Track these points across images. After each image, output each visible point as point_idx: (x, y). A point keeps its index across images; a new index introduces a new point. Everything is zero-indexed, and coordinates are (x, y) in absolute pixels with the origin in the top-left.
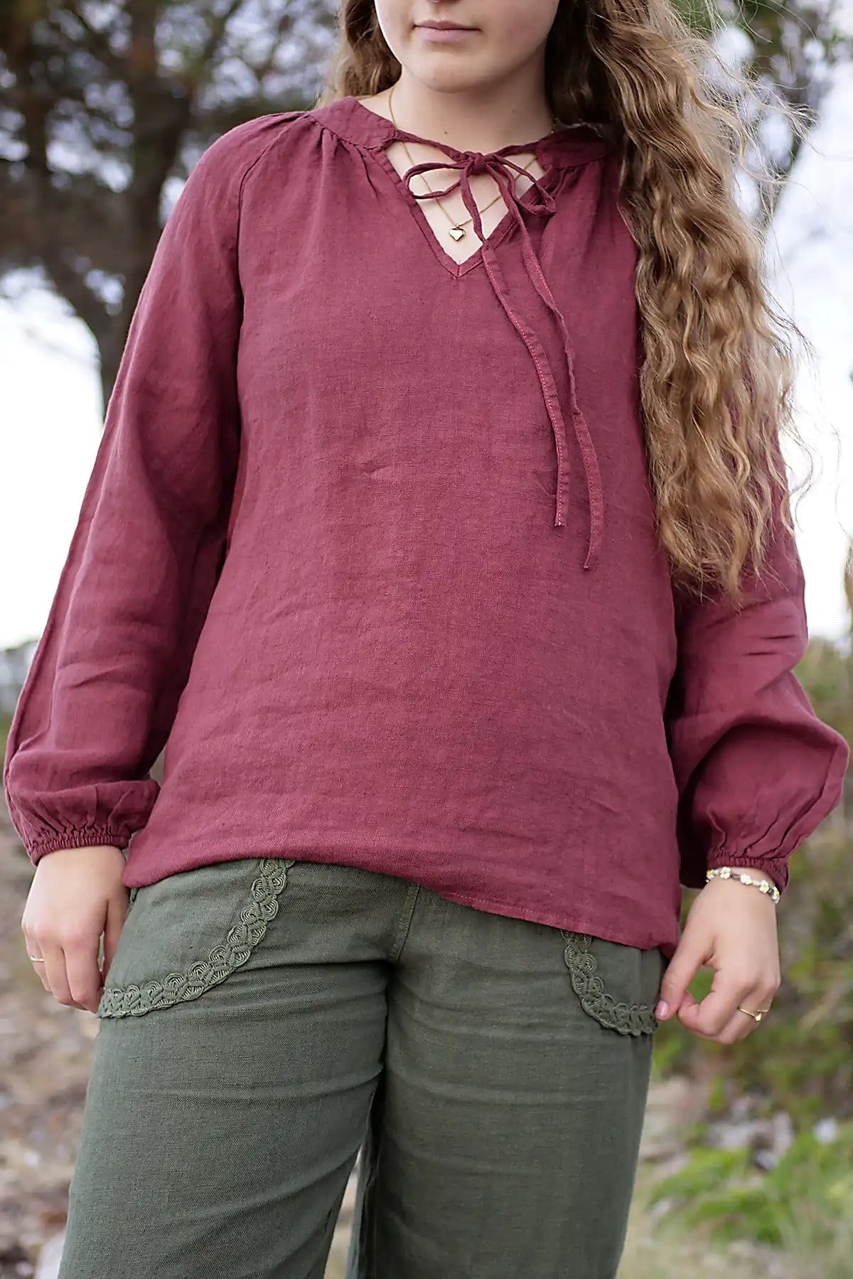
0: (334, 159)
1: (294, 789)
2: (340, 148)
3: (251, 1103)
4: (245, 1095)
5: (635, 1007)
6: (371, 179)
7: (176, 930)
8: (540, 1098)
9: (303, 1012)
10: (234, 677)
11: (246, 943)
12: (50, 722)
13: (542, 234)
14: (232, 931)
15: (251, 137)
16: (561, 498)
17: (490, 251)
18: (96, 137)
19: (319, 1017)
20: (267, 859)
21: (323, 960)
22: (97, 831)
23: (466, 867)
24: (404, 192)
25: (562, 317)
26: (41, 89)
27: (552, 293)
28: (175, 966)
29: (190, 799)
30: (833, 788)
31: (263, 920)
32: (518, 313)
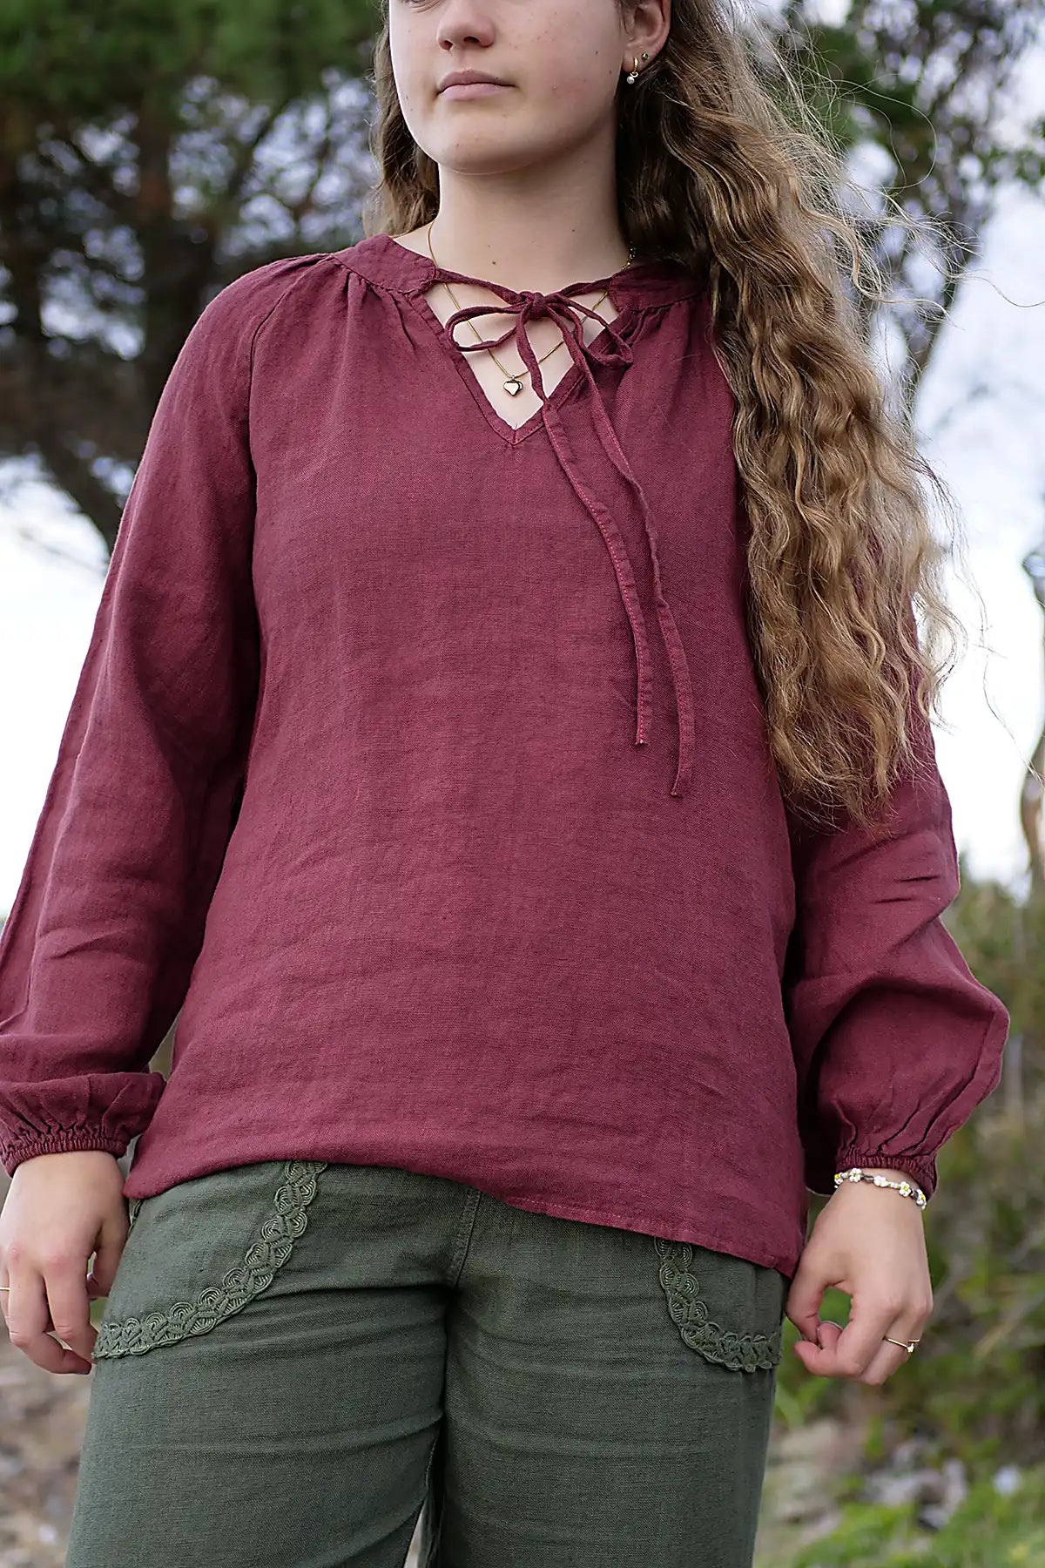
0: (362, 308)
1: (325, 1076)
2: (370, 293)
3: (276, 1458)
4: (269, 1448)
5: (747, 1337)
6: (407, 328)
7: (184, 1249)
8: (630, 1449)
9: (339, 1346)
10: (253, 941)
11: (267, 1265)
12: (28, 1001)
13: (616, 389)
14: (251, 1250)
15: (262, 286)
16: (642, 711)
17: (553, 411)
18: (98, 293)
19: (359, 1352)
20: (293, 1162)
21: (361, 1284)
22: (88, 1133)
23: (535, 1164)
24: (448, 344)
25: (641, 489)
26: (31, 238)
27: (628, 460)
28: (183, 1293)
29: (200, 1089)
30: (988, 1067)
31: (289, 1237)
32: (588, 485)
